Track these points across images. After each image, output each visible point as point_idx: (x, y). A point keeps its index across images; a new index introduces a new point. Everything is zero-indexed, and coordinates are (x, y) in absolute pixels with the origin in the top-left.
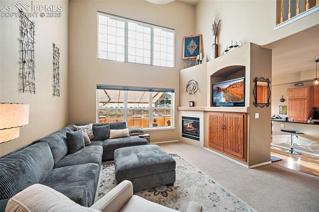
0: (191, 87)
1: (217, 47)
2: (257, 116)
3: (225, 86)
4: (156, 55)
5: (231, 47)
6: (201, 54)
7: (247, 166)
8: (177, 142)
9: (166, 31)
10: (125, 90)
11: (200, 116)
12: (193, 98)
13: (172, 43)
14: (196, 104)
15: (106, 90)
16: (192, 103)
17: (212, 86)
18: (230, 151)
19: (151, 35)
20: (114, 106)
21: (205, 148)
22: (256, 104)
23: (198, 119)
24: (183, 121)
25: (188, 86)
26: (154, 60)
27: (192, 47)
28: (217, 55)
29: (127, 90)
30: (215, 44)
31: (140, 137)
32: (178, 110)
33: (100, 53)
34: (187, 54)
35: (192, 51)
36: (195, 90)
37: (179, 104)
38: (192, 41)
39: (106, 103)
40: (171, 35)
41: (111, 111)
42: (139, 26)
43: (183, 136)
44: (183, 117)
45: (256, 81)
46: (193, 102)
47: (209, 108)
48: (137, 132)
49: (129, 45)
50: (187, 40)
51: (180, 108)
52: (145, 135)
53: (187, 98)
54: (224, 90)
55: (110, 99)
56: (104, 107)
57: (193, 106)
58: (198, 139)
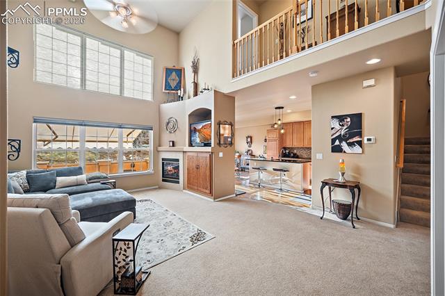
0: (171, 125)
1: (196, 85)
2: (221, 155)
3: (199, 127)
4: (127, 84)
5: (205, 89)
6: (182, 89)
7: (212, 200)
8: (156, 189)
9: (141, 56)
10: (82, 125)
11: (180, 156)
12: (173, 137)
13: (149, 71)
14: (176, 144)
15: (51, 125)
16: (171, 143)
17: (190, 125)
18: (202, 190)
19: (121, 58)
20: (64, 146)
21: (184, 191)
22: (219, 144)
23: (178, 160)
24: (163, 163)
25: (168, 123)
26: (125, 90)
27: (174, 80)
28: (196, 94)
29: (85, 125)
30: (194, 82)
31: (102, 183)
32: (157, 152)
33: (38, 73)
34: (168, 87)
35: (173, 84)
36: (174, 129)
37: (159, 143)
38: (174, 73)
39: (49, 142)
40: (149, 62)
41: (59, 154)
42: (103, 46)
43: (163, 180)
44: (163, 159)
45: (219, 124)
46: (173, 142)
47: (187, 148)
48: (99, 178)
49: (87, 68)
50: (169, 71)
51: (160, 149)
52: (110, 181)
53: (167, 137)
54: (199, 131)
55: (57, 137)
56: (46, 147)
57: (173, 146)
58: (178, 182)
